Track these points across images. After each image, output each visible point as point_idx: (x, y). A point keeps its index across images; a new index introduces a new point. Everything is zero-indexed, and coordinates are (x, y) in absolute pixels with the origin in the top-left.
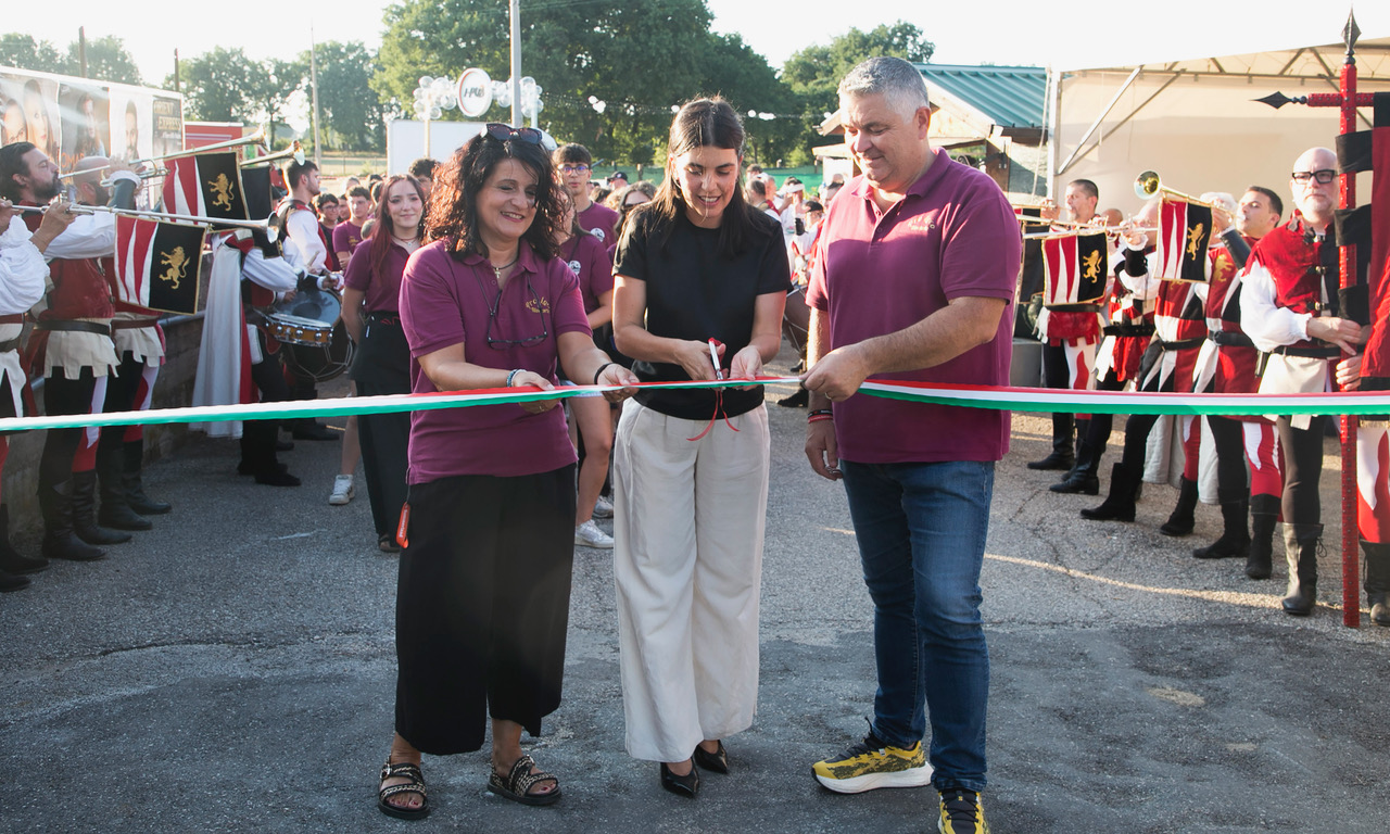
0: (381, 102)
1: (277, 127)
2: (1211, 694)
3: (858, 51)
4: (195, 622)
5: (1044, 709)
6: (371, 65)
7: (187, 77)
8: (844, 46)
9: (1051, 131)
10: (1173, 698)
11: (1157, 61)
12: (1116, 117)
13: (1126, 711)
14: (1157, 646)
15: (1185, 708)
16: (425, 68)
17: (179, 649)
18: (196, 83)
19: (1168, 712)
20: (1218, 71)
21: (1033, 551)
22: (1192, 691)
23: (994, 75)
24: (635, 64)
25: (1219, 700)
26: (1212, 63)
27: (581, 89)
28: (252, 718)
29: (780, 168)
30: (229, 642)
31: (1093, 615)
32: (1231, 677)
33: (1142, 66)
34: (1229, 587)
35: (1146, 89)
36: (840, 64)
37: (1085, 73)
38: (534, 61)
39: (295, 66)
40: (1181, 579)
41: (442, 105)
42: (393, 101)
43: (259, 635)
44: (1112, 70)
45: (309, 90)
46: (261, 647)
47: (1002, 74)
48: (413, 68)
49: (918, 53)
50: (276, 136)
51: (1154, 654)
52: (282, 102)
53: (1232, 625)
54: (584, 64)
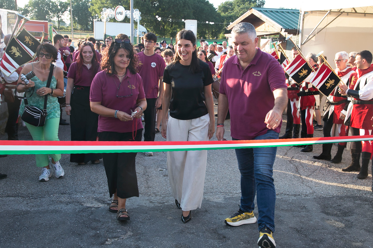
0: (92, 15)
1: (60, 22)
2: (347, 223)
3: (241, 3)
4: (12, 189)
5: (291, 228)
6: (90, 4)
7: (32, 6)
8: (237, 1)
9: (300, 31)
10: (334, 224)
11: (335, 8)
12: (322, 26)
13: (319, 229)
14: (329, 204)
15: (338, 229)
16: (106, 5)
17: (4, 199)
18: (35, 8)
19: (333, 230)
20: (355, 12)
21: (289, 168)
22: (340, 221)
23: (283, 12)
24: (172, 6)
25: (349, 226)
26: (353, 9)
27: (155, 13)
28: (24, 226)
29: (216, 40)
30: (22, 197)
31: (308, 192)
32: (354, 216)
33: (331, 10)
34: (353, 183)
35: (331, 18)
36: (236, 7)
37: (312, 12)
38: (140, 4)
39: (66, 3)
40: (337, 179)
41: (110, 17)
42: (97, 15)
43: (32, 194)
44: (321, 11)
45: (70, 11)
46: (33, 199)
47: (285, 11)
48: (103, 5)
49: (260, 4)
50: (60, 25)
51: (328, 207)
52: (62, 15)
53: (354, 197)
54: (156, 5)
